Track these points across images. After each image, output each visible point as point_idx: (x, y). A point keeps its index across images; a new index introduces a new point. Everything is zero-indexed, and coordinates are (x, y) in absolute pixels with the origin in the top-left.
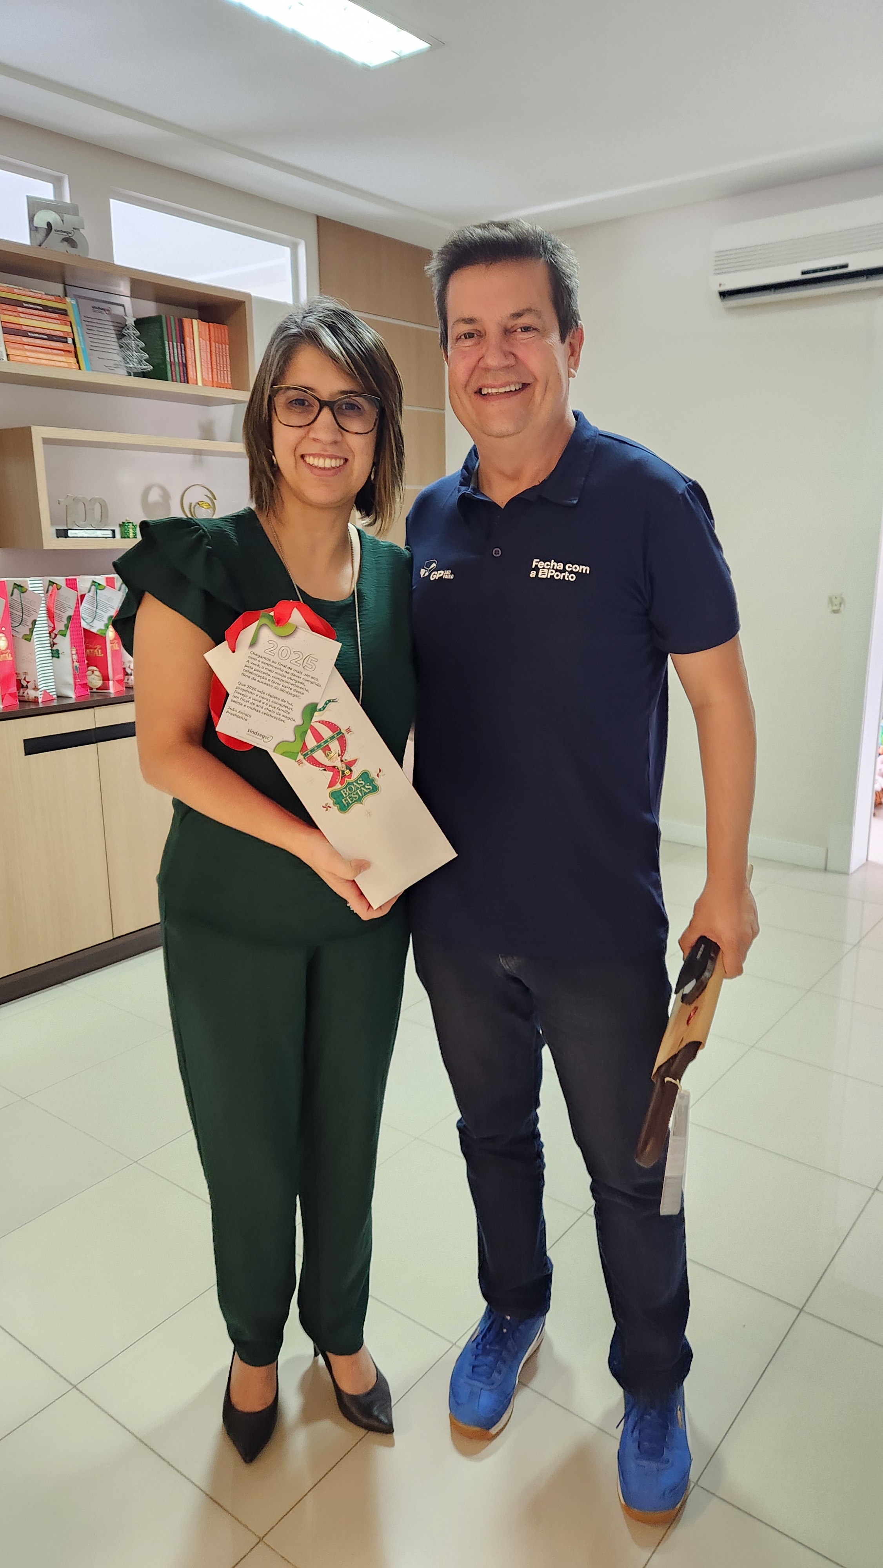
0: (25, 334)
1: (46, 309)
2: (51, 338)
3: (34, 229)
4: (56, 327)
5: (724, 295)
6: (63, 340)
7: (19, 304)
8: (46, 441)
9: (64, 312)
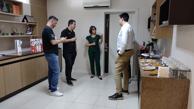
5: (84, 7)
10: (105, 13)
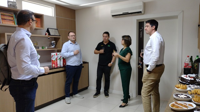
0: (5, 20)
1: (9, 16)
2: (10, 20)
3: (8, 5)
4: (11, 18)
6: (12, 20)
7: (5, 15)
8: (7, 35)
9: (13, 17)
10: (137, 20)
